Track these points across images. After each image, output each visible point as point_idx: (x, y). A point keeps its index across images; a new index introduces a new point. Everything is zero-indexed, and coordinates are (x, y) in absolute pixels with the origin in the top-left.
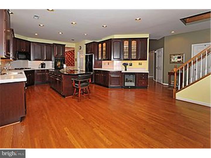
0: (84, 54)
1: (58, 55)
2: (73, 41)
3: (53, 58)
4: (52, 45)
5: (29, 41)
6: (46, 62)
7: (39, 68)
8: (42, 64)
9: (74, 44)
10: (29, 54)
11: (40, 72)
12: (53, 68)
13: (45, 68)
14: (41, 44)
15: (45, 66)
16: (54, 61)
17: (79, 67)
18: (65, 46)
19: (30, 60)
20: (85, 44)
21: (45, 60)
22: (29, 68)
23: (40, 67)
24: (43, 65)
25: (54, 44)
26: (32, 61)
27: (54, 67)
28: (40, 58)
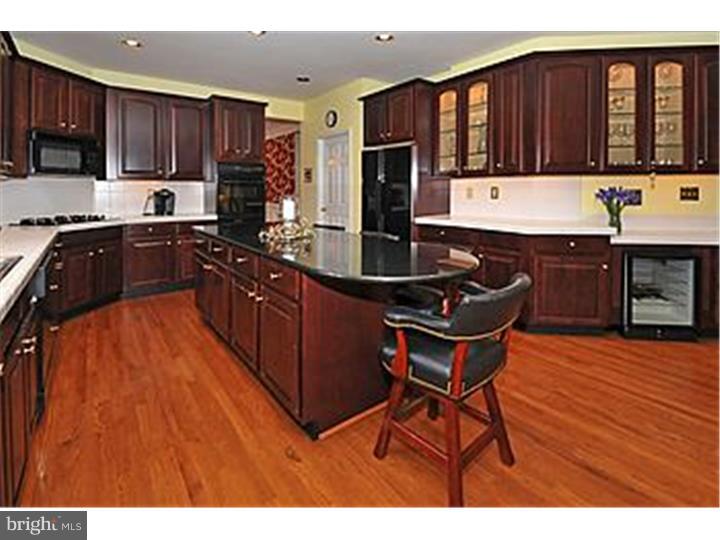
0: (356, 146)
1: (231, 150)
2: (301, 83)
3: (209, 170)
4: (206, 104)
5: (99, 84)
6: (178, 183)
7: (146, 215)
8: (157, 194)
9: (301, 105)
10: (99, 144)
11: (151, 234)
12: (207, 212)
13: (170, 213)
14: (155, 100)
15: (172, 204)
16: (212, 181)
17: (324, 210)
18: (263, 112)
19: (102, 177)
20: (360, 99)
21: (172, 178)
22: (96, 219)
23: (151, 210)
24: (163, 202)
25: (214, 97)
26: (112, 181)
27: (214, 209)
28: (152, 168)
